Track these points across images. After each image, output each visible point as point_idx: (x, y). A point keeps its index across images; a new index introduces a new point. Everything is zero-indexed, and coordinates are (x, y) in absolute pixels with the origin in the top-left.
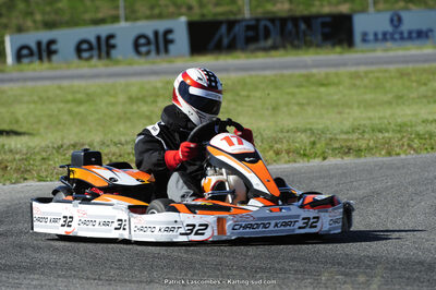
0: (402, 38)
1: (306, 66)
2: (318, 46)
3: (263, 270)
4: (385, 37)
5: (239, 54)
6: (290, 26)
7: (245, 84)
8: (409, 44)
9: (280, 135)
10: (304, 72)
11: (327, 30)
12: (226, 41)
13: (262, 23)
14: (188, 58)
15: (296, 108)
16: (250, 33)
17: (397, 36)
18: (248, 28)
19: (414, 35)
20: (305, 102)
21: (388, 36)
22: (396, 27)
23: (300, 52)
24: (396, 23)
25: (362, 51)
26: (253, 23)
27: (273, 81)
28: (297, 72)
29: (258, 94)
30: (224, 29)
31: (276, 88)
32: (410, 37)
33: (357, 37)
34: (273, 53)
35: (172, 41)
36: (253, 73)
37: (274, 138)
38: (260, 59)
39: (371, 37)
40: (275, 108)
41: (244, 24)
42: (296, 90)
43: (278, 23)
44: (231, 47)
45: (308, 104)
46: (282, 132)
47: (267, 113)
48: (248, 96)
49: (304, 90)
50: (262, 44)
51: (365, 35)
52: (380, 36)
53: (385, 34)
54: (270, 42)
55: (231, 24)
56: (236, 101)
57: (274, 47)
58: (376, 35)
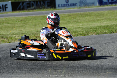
0: (69, 6)
1: (43, 14)
2: (47, 8)
3: (33, 69)
4: (64, 6)
5: (25, 11)
6: (39, 3)
7: (27, 19)
8: (71, 7)
9: (37, 32)
10: (43, 15)
11: (49, 4)
12: (21, 7)
13: (31, 2)
14: (11, 12)
15: (41, 25)
16: (28, 5)
17: (67, 5)
18: (27, 4)
19: (72, 5)
20: (43, 23)
21: (65, 5)
22: (67, 3)
23: (41, 10)
24: (67, 2)
25: (58, 10)
26: (29, 2)
27: (35, 18)
28: (41, 15)
29: (31, 21)
30: (21, 4)
31: (36, 20)
32: (71, 6)
33: (57, 6)
34: (34, 10)
35: (7, 7)
36: (29, 16)
37: (35, 33)
38: (31, 12)
39: (60, 6)
40: (35, 25)
41: (26, 2)
42: (41, 20)
43: (35, 2)
44: (23, 9)
45: (44, 24)
46: (37, 31)
47: (33, 26)
48: (28, 22)
49: (43, 20)
50: (31, 8)
51: (59, 5)
52: (63, 5)
53: (64, 5)
54: (33, 7)
55: (23, 3)
56: (25, 23)
57: (35, 9)
58: (62, 5)
